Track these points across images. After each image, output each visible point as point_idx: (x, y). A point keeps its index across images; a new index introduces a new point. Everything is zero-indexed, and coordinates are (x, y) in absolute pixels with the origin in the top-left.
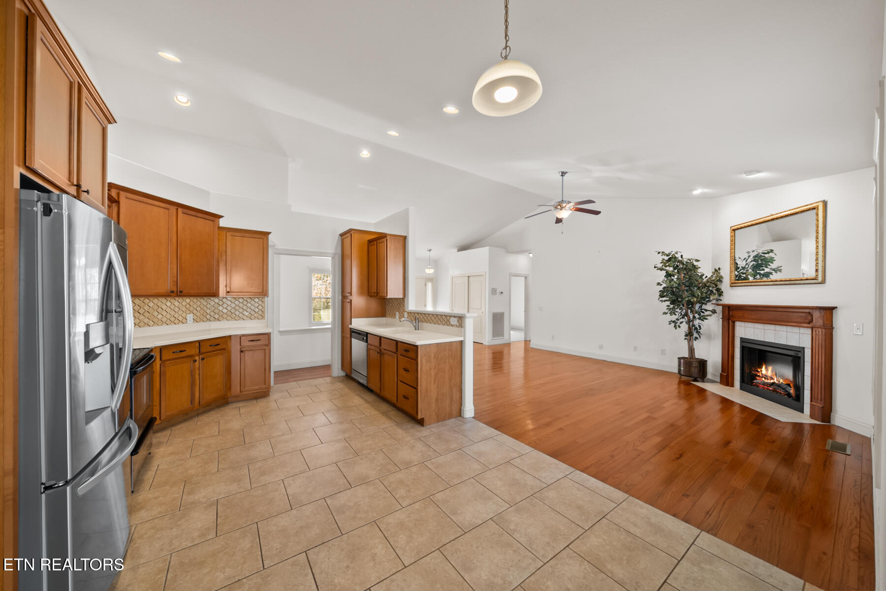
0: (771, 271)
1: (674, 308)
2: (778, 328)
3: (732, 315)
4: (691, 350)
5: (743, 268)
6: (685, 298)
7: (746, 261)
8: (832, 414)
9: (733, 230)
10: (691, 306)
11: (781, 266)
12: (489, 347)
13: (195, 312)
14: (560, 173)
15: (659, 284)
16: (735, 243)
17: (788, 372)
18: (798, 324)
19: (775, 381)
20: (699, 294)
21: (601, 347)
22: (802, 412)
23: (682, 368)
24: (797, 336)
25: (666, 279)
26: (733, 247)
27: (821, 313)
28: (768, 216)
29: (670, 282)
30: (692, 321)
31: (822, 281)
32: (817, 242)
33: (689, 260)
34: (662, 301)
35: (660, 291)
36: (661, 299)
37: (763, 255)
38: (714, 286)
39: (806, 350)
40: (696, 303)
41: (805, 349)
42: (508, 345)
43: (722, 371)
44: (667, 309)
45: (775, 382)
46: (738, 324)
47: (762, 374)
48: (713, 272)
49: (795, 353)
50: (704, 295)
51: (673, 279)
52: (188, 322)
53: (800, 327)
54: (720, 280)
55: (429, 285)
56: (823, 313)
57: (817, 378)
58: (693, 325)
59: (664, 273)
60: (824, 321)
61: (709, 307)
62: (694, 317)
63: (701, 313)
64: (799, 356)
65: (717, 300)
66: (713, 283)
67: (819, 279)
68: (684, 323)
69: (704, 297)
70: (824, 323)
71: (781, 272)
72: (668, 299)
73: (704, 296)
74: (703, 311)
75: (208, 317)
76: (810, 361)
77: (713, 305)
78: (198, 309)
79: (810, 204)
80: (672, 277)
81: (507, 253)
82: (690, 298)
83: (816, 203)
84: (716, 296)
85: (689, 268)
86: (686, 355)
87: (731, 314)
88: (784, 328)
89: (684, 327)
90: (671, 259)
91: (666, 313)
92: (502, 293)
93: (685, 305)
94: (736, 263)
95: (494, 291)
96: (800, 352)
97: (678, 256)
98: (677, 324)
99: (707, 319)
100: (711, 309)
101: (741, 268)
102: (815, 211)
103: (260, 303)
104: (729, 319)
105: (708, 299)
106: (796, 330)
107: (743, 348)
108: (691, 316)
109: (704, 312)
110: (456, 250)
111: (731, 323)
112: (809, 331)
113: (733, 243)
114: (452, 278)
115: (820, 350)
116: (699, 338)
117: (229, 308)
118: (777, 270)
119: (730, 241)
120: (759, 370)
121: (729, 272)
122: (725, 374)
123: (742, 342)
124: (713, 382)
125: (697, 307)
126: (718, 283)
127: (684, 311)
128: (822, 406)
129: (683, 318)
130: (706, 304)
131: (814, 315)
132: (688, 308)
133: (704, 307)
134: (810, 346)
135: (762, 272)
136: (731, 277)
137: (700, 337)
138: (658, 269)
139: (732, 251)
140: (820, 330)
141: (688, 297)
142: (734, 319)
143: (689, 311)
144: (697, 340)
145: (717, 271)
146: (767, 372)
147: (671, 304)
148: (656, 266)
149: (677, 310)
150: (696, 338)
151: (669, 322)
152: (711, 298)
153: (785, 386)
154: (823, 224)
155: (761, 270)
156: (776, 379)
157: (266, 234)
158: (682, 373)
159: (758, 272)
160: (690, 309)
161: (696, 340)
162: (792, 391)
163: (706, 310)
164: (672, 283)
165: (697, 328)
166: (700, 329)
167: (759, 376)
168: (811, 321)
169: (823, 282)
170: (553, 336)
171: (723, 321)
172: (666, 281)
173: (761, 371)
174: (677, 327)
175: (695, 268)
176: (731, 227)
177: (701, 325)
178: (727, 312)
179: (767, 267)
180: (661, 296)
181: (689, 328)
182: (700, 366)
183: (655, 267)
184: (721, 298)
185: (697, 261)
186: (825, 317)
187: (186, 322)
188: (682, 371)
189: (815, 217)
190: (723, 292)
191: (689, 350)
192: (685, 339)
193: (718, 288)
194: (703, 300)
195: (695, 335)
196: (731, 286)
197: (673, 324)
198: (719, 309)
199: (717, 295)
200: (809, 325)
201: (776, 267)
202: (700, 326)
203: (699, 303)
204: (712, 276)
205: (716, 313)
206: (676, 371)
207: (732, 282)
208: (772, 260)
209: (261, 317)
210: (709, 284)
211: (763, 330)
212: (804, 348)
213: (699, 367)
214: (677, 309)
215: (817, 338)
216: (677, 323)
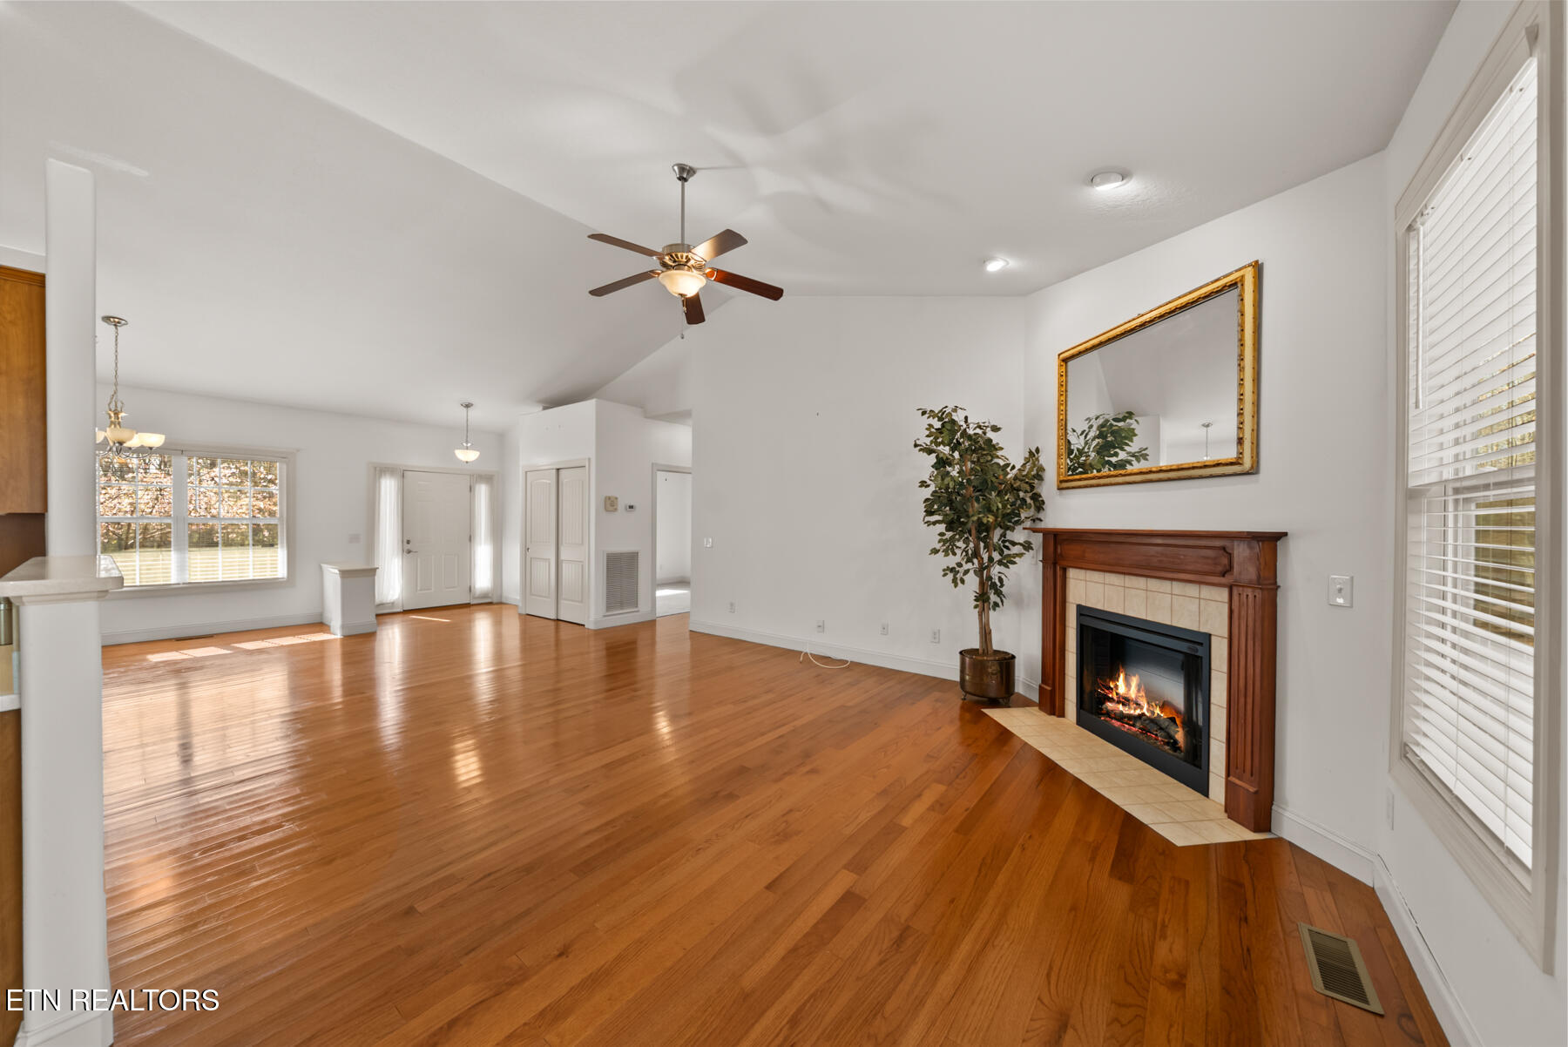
0: (1130, 458)
1: (952, 538)
2: (1154, 584)
3: (1061, 554)
4: (986, 634)
5: (1081, 452)
6: (973, 516)
7: (1086, 437)
8: (1274, 807)
9: (1063, 361)
10: (985, 534)
11: (1146, 449)
12: (599, 633)
14: (676, 168)
15: (923, 484)
16: (1066, 391)
17: (1174, 690)
18: (1200, 576)
19: (1145, 711)
20: (1000, 506)
21: (821, 627)
22: (1205, 792)
23: (967, 677)
24: (1194, 607)
25: (936, 473)
26: (1063, 398)
27: (1251, 548)
28: (1134, 319)
29: (943, 479)
30: (986, 567)
31: (1252, 467)
32: (1241, 369)
33: (980, 427)
34: (929, 523)
35: (927, 500)
36: (928, 519)
37: (1115, 423)
38: (1028, 488)
39: (1214, 640)
40: (995, 528)
41: (1213, 638)
42: (651, 624)
43: (1043, 681)
44: (939, 542)
45: (1143, 714)
46: (1072, 574)
47: (1117, 694)
48: (1026, 458)
49: (1189, 648)
50: (1009, 509)
51: (948, 473)
53: (1200, 583)
54: (1039, 477)
55: (482, 491)
56: (1257, 550)
57: (1242, 715)
58: (989, 578)
59: (932, 459)
60: (1259, 570)
61: (1019, 535)
62: (991, 559)
63: (1005, 549)
64: (1199, 654)
65: (1034, 520)
66: (1027, 483)
67: (1243, 466)
68: (972, 572)
69: (1008, 514)
70: (1259, 577)
71: (1147, 460)
72: (940, 518)
73: (1008, 511)
74: (1007, 544)
76: (1225, 669)
77: (1026, 531)
79: (1225, 276)
80: (949, 469)
81: (646, 417)
82: (981, 516)
83: (1236, 271)
84: (1032, 512)
85: (981, 448)
86: (976, 644)
87: (1059, 551)
88: (1166, 586)
89: (972, 582)
90: (947, 428)
91: (935, 551)
92: (631, 507)
93: (973, 532)
94: (1069, 442)
95: (610, 504)
96: (1201, 644)
97: (959, 417)
98: (958, 576)
99: (1014, 563)
100: (1021, 542)
101: (1075, 451)
102: (1235, 292)
104: (1055, 564)
105: (1016, 519)
106: (1192, 590)
107: (1082, 630)
108: (985, 557)
109: (1010, 546)
110: (541, 408)
111: (1059, 572)
112: (1223, 594)
113: (1063, 389)
114: (526, 472)
115: (1250, 643)
116: (1000, 604)
118: (1141, 455)
119: (1057, 386)
120: (1112, 686)
121: (1056, 456)
122: (1049, 688)
123: (1081, 615)
124: (1025, 703)
125: (997, 533)
126: (1036, 481)
127: (972, 545)
128: (1255, 789)
129: (969, 560)
130: (1012, 529)
131: (1236, 553)
132: (979, 539)
133: (1010, 535)
134: (1225, 633)
135: (1114, 460)
136: (1059, 468)
137: (1002, 601)
138: (920, 450)
139: (1062, 408)
140: (1249, 592)
141: (980, 513)
142: (1065, 563)
143: (982, 545)
144: (997, 608)
145: (1033, 455)
146: (1126, 686)
147: (947, 530)
148: (918, 442)
149: (958, 544)
150: (996, 605)
151: (944, 570)
152: (1023, 516)
153: (1167, 723)
154: (1254, 322)
155: (1112, 456)
156: (1146, 706)
158: (968, 688)
159: (1107, 459)
160: (984, 540)
161: (994, 610)
162: (1180, 736)
163: (1014, 544)
164: (947, 480)
165: (995, 583)
166: (1002, 585)
167: (1111, 700)
168: (1228, 570)
169: (1254, 470)
170: (732, 605)
171: (1044, 567)
172: (936, 477)
173: (1116, 686)
174: (959, 582)
175: (991, 447)
176: (1059, 355)
177: (1003, 577)
178: (1051, 549)
179: (1122, 449)
180: (929, 513)
181: (982, 584)
182: (1001, 671)
183: (916, 446)
184: (1041, 515)
185: (995, 429)
186: (1262, 560)
188: (967, 684)
189: (1235, 306)
190: (1043, 502)
191: (981, 633)
192: (976, 607)
193: (1035, 494)
194: (1009, 520)
195: (993, 598)
196: (1059, 489)
197: (950, 576)
198: (1037, 540)
199: (1033, 509)
200: (1223, 580)
201: (1137, 450)
202: (1001, 580)
203: (1001, 527)
204: (1024, 464)
205: (1032, 549)
206: (958, 679)
207: (1062, 478)
208: (1131, 434)
210: (1018, 483)
211: (1121, 589)
212: (1210, 635)
213: (999, 675)
214: (959, 541)
215: (1243, 613)
216: (958, 571)
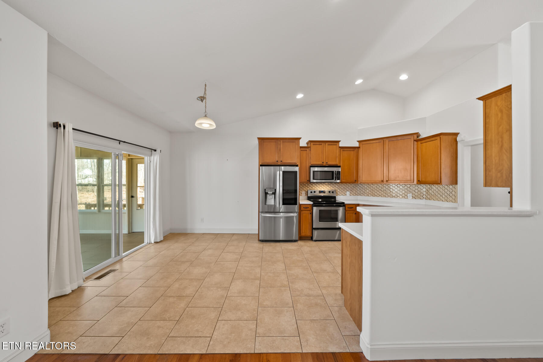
13: (414, 192)
52: (409, 198)
75: (424, 196)
78: (416, 191)
103: (454, 189)
117: (435, 192)
157: (456, 134)
187: (407, 198)
209: (454, 201)
